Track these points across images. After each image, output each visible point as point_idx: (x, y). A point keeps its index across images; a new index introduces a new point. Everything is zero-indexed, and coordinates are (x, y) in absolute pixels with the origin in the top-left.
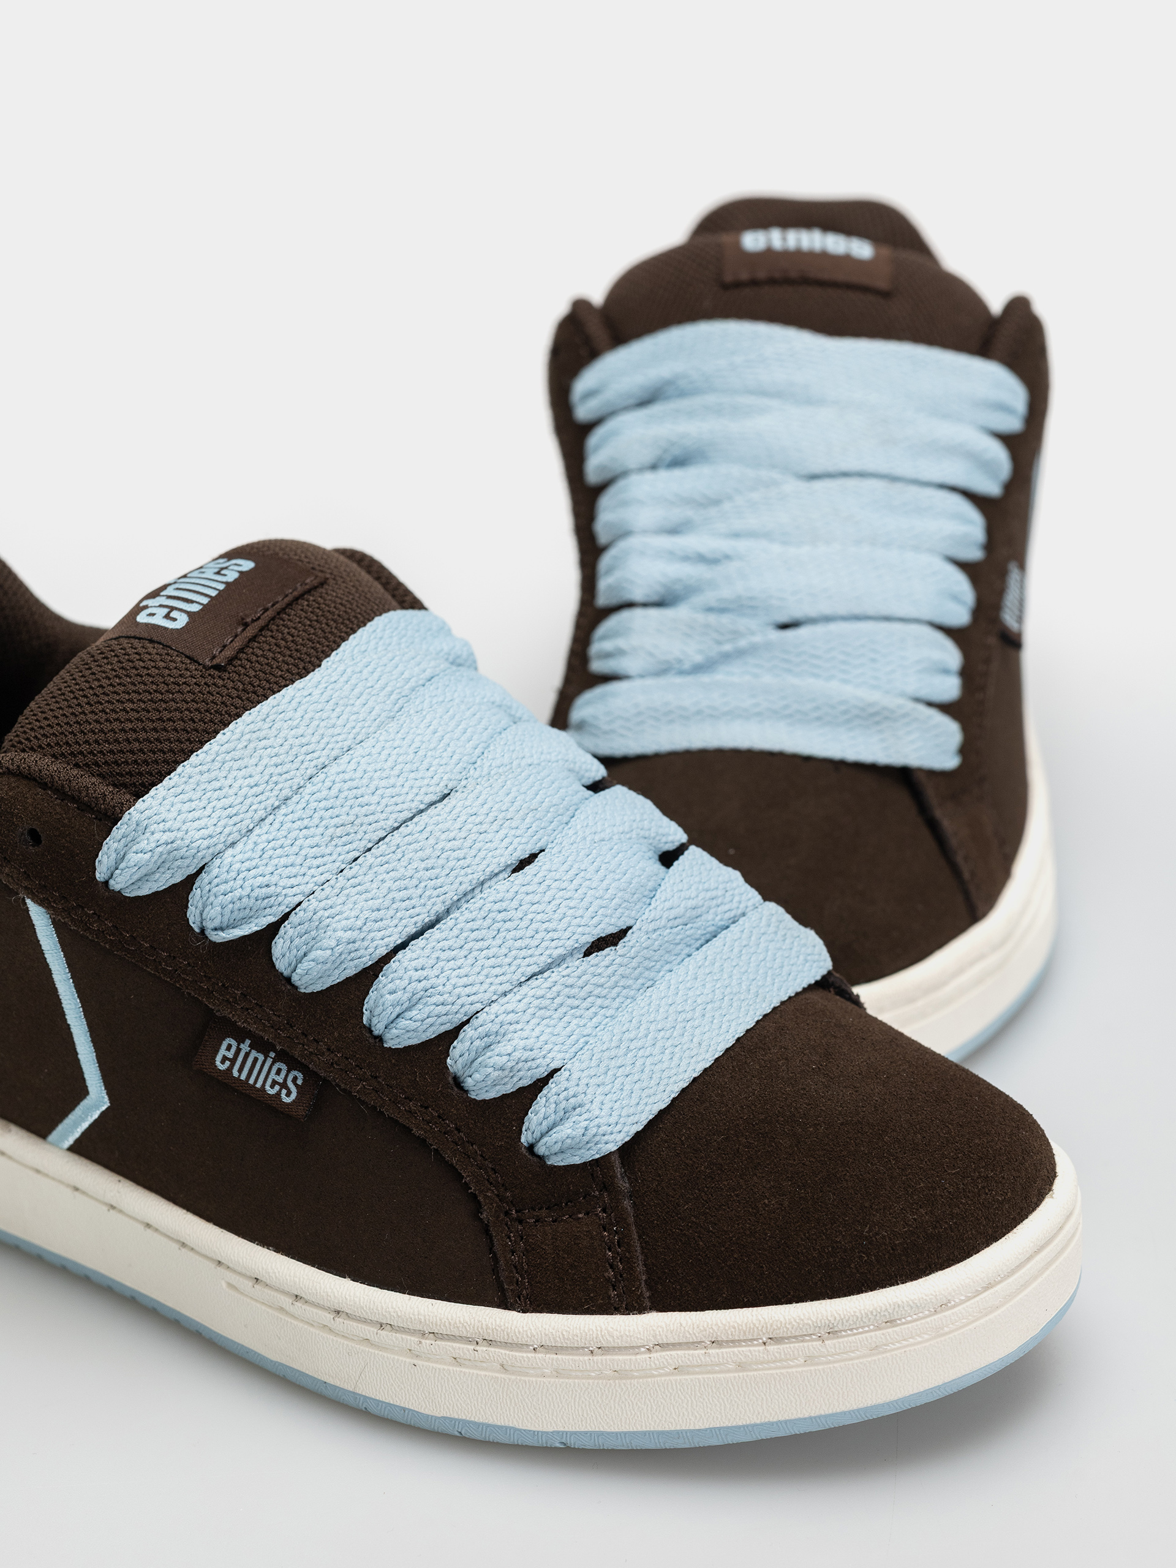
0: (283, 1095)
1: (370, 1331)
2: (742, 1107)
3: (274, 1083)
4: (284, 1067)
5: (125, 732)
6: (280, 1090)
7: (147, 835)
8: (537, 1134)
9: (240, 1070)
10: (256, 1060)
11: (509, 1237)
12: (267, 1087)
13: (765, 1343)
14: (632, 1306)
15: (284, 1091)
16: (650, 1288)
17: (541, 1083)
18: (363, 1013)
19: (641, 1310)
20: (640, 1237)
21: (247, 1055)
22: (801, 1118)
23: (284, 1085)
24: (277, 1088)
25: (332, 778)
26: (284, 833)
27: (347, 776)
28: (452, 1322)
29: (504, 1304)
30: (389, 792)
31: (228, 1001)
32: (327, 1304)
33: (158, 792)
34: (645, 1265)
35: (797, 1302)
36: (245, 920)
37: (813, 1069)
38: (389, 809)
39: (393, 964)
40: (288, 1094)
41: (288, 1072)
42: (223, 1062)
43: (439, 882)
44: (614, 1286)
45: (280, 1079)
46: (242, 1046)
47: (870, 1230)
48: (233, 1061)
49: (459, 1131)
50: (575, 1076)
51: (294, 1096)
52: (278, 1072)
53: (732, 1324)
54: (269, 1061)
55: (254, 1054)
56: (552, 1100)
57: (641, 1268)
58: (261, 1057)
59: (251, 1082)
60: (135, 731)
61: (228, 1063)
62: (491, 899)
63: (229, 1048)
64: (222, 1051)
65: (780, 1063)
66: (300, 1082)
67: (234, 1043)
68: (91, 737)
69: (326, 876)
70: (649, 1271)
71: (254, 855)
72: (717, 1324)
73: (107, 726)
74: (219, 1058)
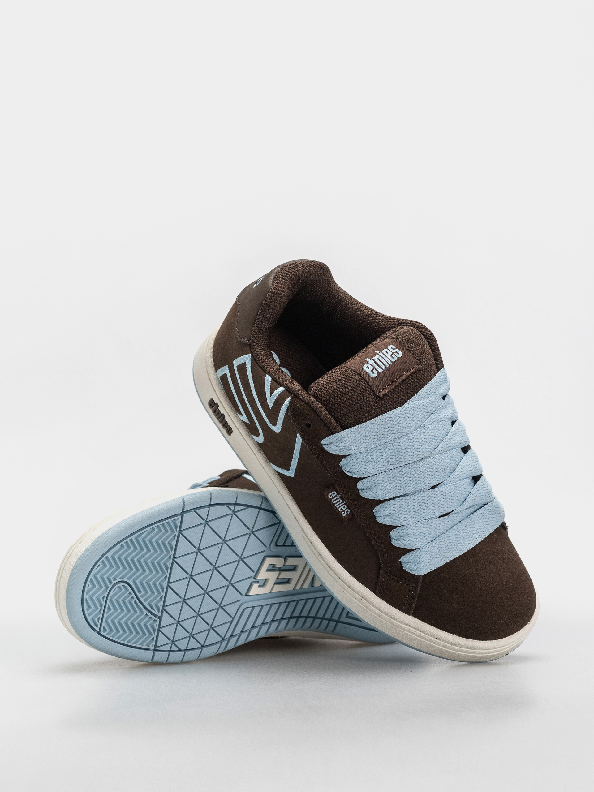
0: (342, 513)
1: (336, 577)
2: (460, 574)
3: (341, 509)
4: (346, 507)
5: (346, 409)
6: (342, 512)
7: (340, 442)
8: (404, 561)
9: (334, 501)
10: (340, 501)
11: (384, 578)
12: (339, 509)
13: (436, 638)
14: (407, 611)
15: (343, 512)
16: (414, 610)
17: (412, 550)
18: (374, 509)
19: (409, 614)
20: (418, 597)
21: (338, 498)
22: (474, 583)
23: (344, 511)
24: (342, 511)
25: (396, 443)
26: (376, 455)
27: (400, 444)
28: (359, 590)
29: (375, 592)
30: (409, 454)
31: (340, 486)
32: (328, 564)
33: (348, 431)
34: (416, 605)
35: (450, 633)
36: (355, 473)
37: (484, 567)
38: (407, 459)
39: (388, 503)
40: (344, 514)
41: (347, 509)
42: (330, 496)
43: (411, 485)
44: (405, 605)
45: (344, 509)
46: (338, 495)
47: (477, 625)
48: (333, 498)
49: (384, 549)
50: (422, 553)
51: (345, 515)
52: (344, 507)
53: (430, 631)
54: (343, 503)
55: (340, 499)
56: (412, 556)
57: (414, 605)
58: (341, 501)
59: (336, 505)
60: (349, 410)
61: (332, 497)
62: (422, 495)
63: (334, 494)
64: (332, 494)
65: (476, 562)
66: (348, 513)
67: (336, 494)
68: (336, 406)
69: (382, 471)
70: (415, 607)
71: (365, 458)
72: (427, 629)
73: (342, 405)
74: (330, 494)
